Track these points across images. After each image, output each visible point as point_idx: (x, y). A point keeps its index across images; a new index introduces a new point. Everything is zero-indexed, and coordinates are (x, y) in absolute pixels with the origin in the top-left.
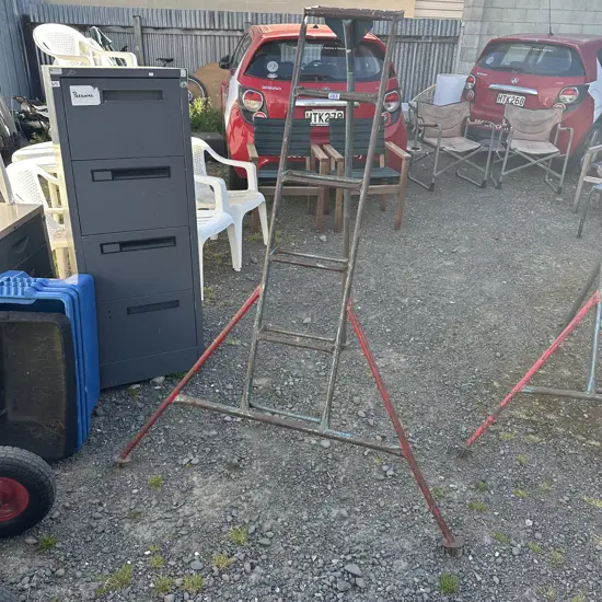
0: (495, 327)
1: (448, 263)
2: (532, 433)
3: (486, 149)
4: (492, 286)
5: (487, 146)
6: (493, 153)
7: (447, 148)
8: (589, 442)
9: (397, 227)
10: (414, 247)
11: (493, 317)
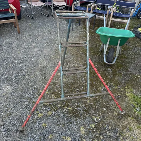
0: (45, 67)
1: (34, 44)
2: (50, 111)
3: (46, 5)
4: (47, 51)
5: (47, 4)
6: (49, 6)
7: (35, 5)
8: (68, 108)
9: (19, 33)
10: (24, 40)
11: (45, 63)
